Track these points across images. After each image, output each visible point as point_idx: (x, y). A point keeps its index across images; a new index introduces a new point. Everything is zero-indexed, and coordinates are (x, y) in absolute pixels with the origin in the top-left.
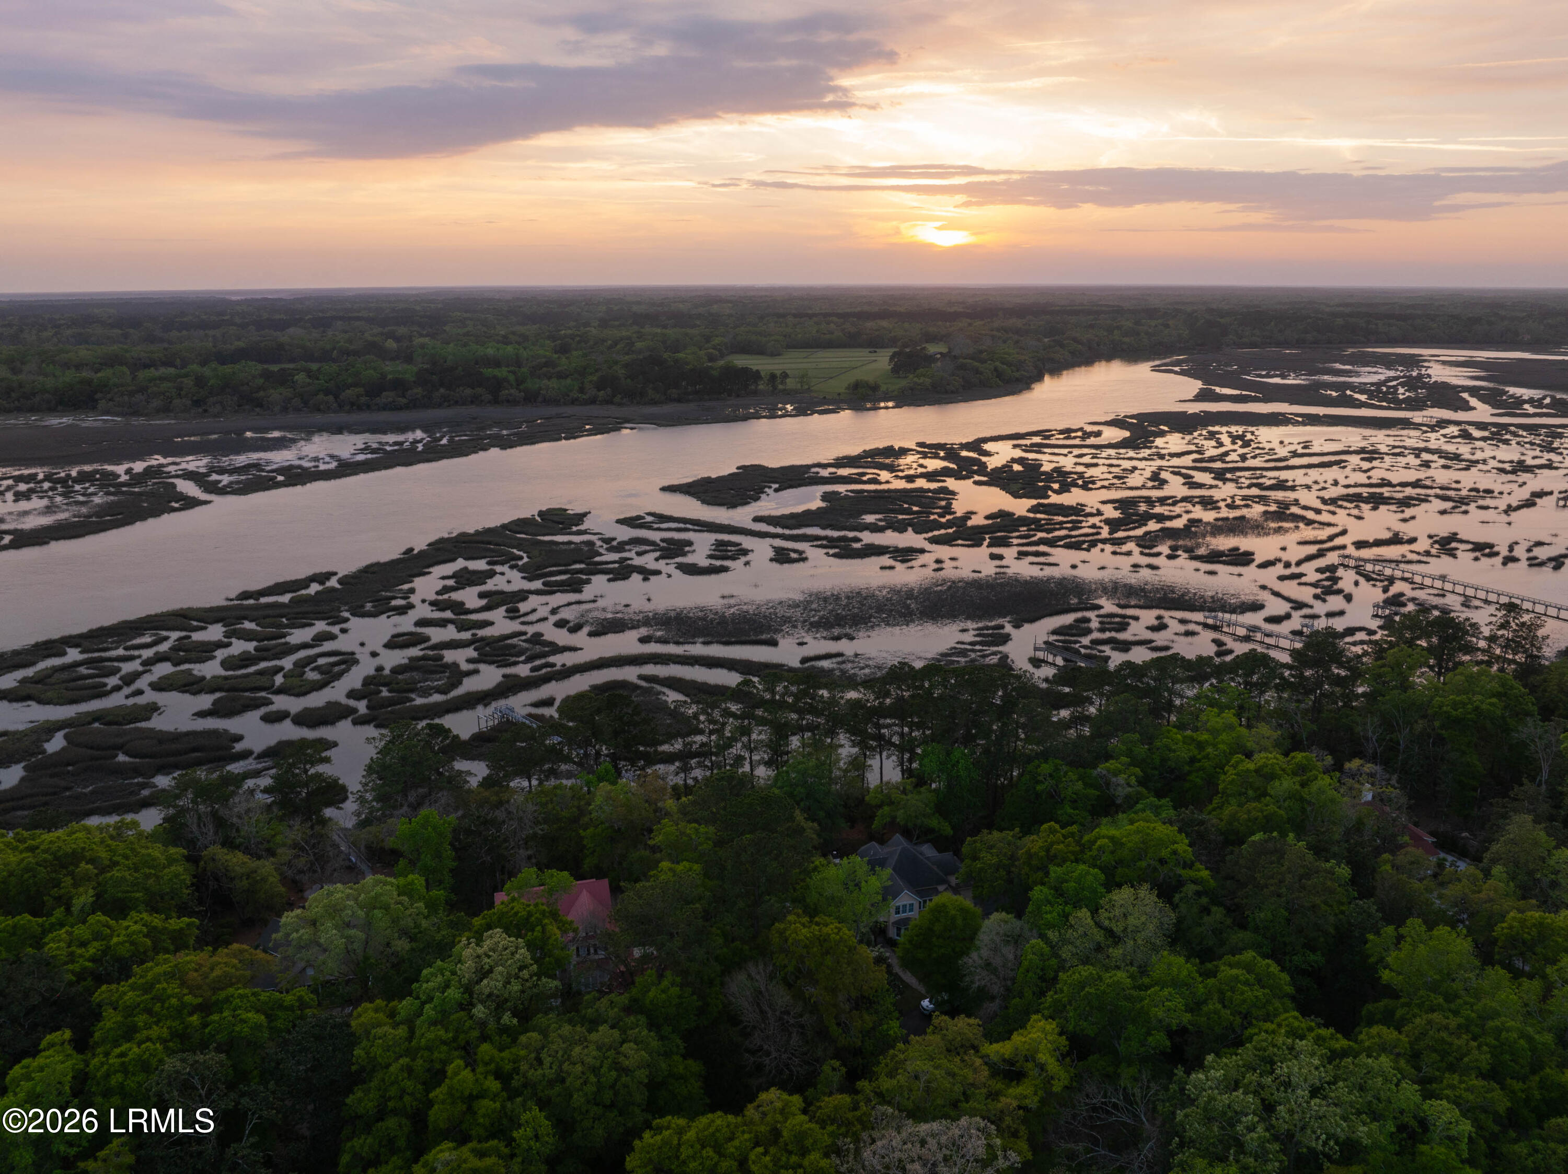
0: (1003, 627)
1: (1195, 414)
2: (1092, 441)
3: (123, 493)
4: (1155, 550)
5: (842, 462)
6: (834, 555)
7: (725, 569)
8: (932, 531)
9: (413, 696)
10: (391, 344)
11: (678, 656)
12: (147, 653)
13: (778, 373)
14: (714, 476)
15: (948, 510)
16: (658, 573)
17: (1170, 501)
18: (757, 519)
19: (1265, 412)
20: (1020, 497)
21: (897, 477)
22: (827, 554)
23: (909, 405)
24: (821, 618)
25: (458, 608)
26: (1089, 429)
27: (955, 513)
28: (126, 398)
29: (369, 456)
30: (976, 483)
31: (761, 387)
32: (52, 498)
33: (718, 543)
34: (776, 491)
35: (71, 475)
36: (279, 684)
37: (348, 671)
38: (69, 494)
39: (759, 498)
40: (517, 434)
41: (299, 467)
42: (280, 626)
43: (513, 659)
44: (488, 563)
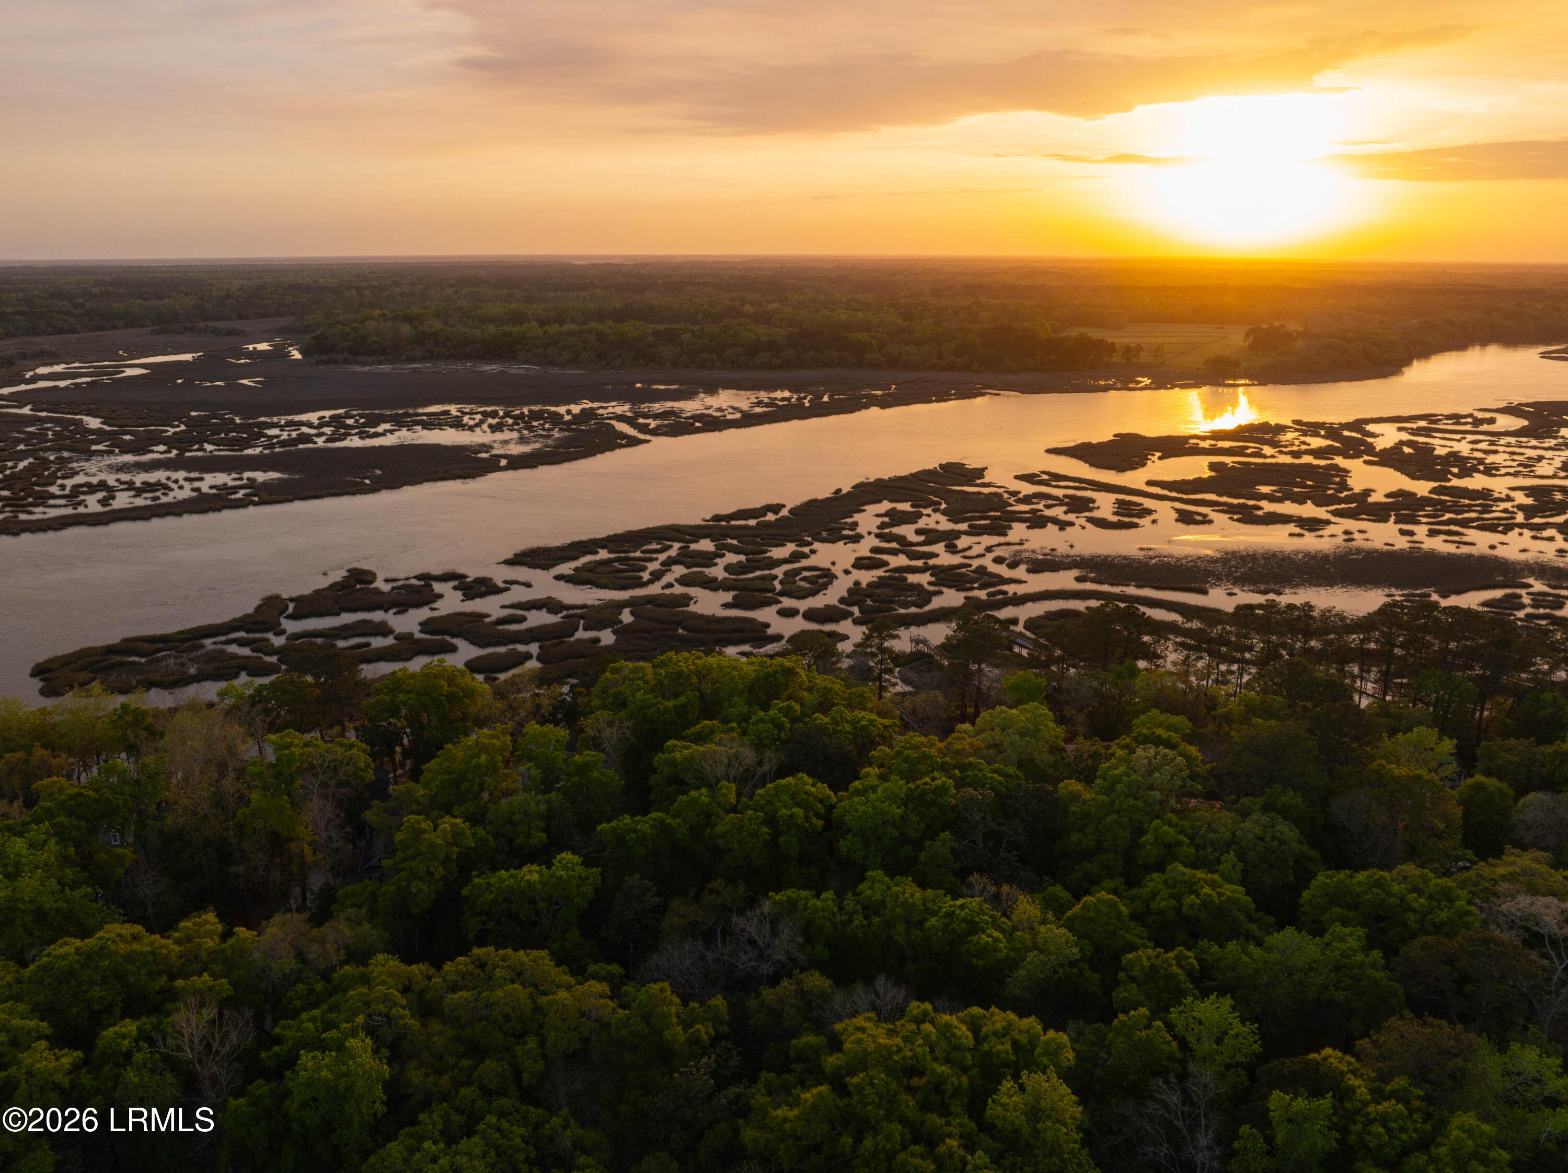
0: (1430, 596)
2: (1483, 428)
3: (573, 430)
5: (1218, 435)
6: (1238, 520)
7: (1136, 526)
8: (1332, 505)
9: (894, 606)
10: (748, 308)
11: (1118, 595)
12: (662, 557)
13: (1133, 346)
14: (1094, 442)
15: (1344, 486)
16: (1072, 524)
18: (1150, 483)
20: (1418, 479)
21: (1281, 452)
22: (1231, 518)
23: (1276, 382)
24: (1244, 574)
25: (901, 539)
26: (1481, 415)
27: (1352, 489)
28: (542, 350)
29: (765, 409)
30: (1366, 462)
31: (1115, 359)
32: (519, 431)
33: (1120, 503)
34: (1160, 458)
35: (523, 413)
36: (778, 587)
37: (831, 583)
38: (530, 429)
39: (1145, 464)
40: (890, 395)
41: (710, 416)
42: (757, 544)
43: (968, 585)
44: (912, 506)
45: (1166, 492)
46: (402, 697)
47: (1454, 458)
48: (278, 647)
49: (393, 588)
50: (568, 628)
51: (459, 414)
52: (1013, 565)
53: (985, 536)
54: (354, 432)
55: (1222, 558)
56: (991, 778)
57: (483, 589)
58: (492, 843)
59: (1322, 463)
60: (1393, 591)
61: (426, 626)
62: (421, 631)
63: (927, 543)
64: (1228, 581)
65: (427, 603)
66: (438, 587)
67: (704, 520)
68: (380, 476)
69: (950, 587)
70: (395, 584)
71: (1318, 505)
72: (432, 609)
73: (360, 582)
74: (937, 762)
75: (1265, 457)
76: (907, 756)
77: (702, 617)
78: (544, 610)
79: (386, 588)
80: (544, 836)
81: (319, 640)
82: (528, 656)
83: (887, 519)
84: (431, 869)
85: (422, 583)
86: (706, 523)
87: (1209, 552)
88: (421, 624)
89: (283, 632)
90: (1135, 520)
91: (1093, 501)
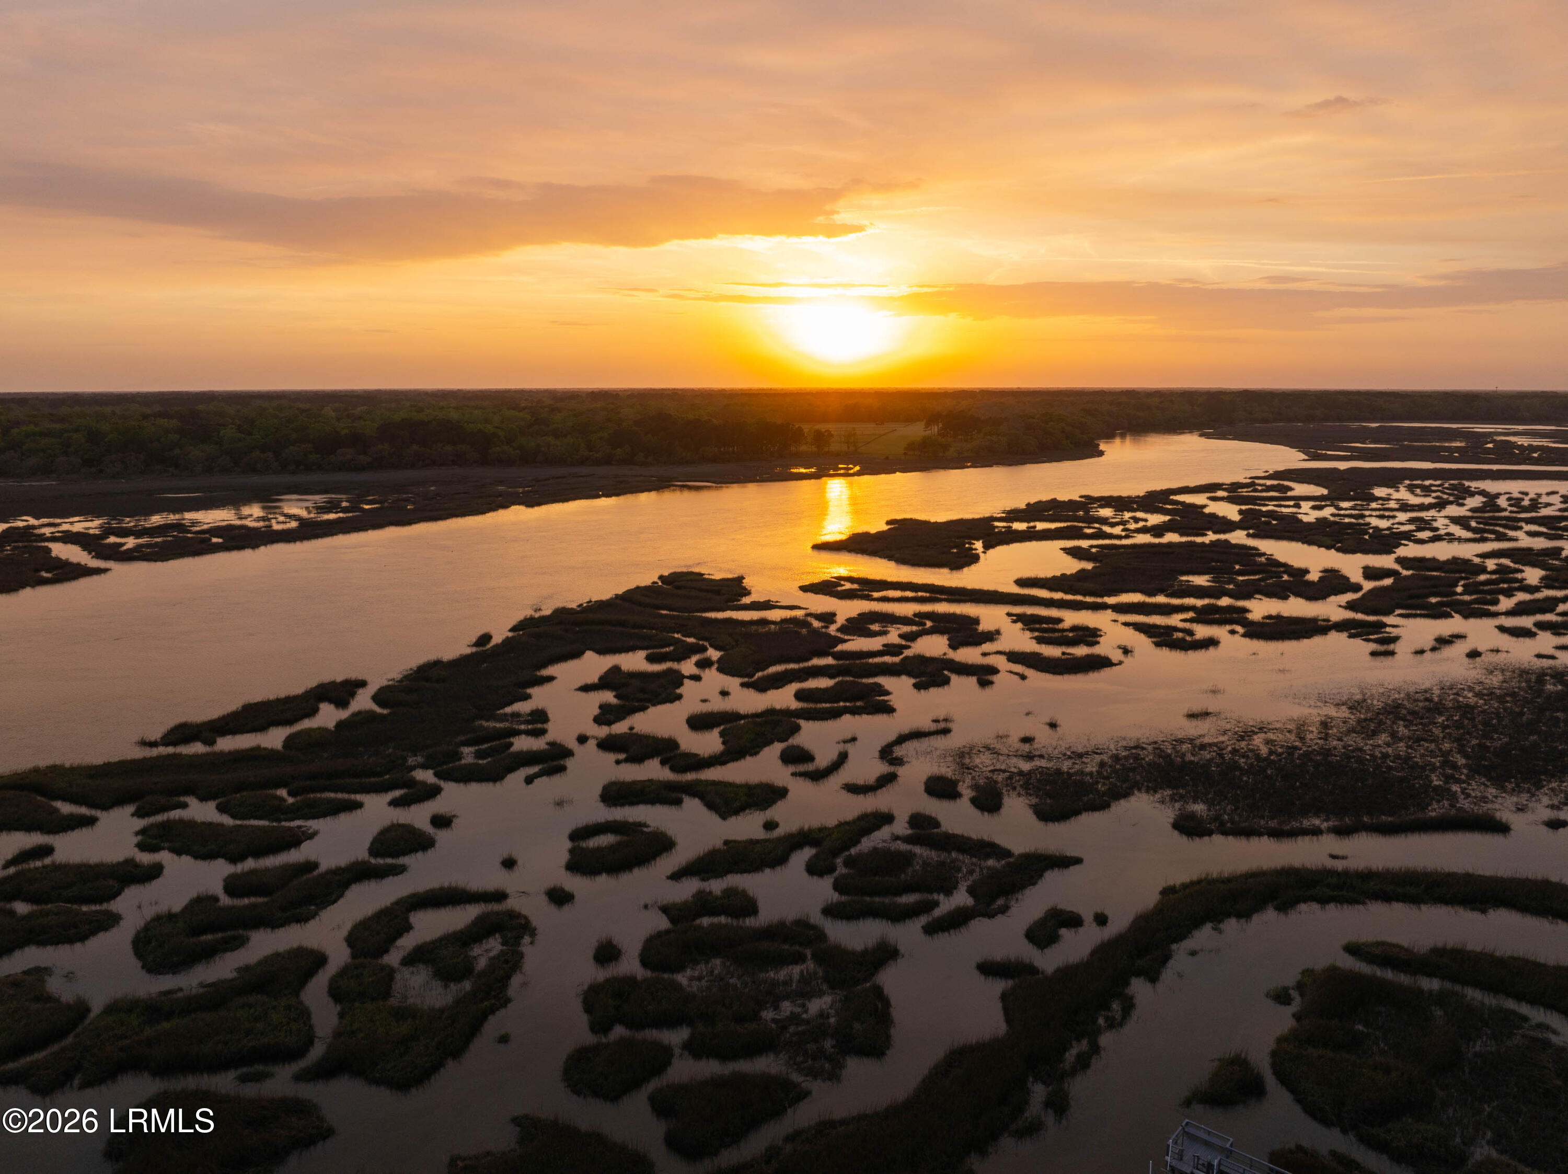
6: (1246, 635)
7: (1103, 662)
9: (789, 1071)
16: (992, 670)
18: (1021, 582)
22: (1233, 633)
25: (667, 751)
29: (341, 515)
31: (803, 448)
33: (1019, 620)
34: (987, 547)
37: (517, 964)
39: (976, 558)
40: (535, 491)
41: (242, 528)
42: (278, 811)
44: (650, 659)
45: (1058, 596)
52: (987, 803)
63: (732, 753)
69: (905, 920)
71: (1307, 598)
75: (1118, 537)
83: (608, 697)
91: (974, 622)
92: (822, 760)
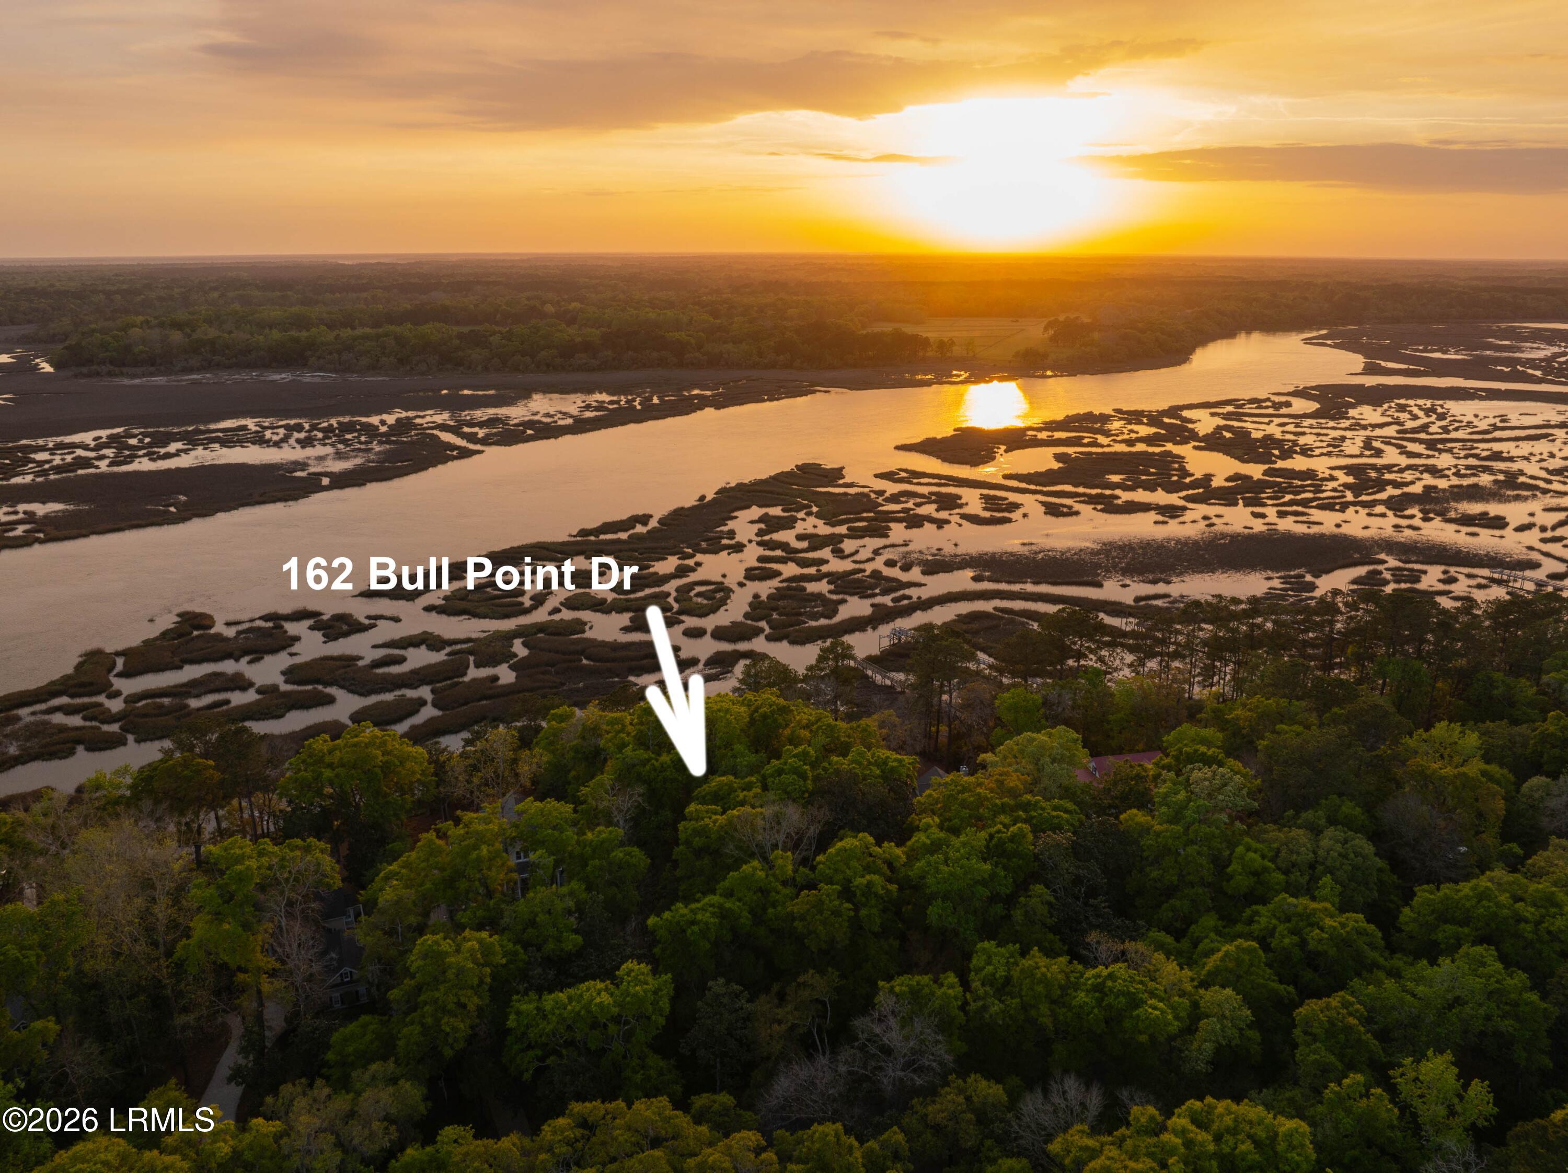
0: (1304, 577)
1: (1372, 387)
2: (1284, 411)
3: (394, 442)
4: (1408, 512)
5: (1051, 426)
6: (1101, 510)
7: (1009, 520)
9: (803, 618)
10: (550, 308)
13: (946, 340)
14: (939, 437)
15: (1185, 473)
16: (948, 522)
17: (1396, 469)
18: (1006, 477)
19: (1444, 386)
22: (1095, 509)
23: (1083, 373)
24: (1128, 564)
25: (784, 546)
26: (1277, 399)
27: (1193, 475)
28: (336, 356)
29: (596, 413)
30: (1195, 448)
31: (929, 354)
32: (333, 445)
33: (985, 497)
34: (1006, 451)
35: (331, 425)
36: (676, 606)
37: (729, 597)
38: (346, 442)
39: (994, 458)
40: (720, 395)
41: (539, 422)
43: (869, 592)
44: (783, 510)
45: (1023, 485)
46: (328, 773)
47: (1269, 440)
48: (118, 713)
49: (239, 633)
50: (456, 668)
51: (258, 429)
52: (906, 568)
53: (867, 539)
54: (141, 453)
55: (1101, 550)
56: (1058, 817)
57: (345, 627)
58: (523, 956)
59: (1157, 450)
60: (1270, 573)
61: (291, 674)
62: (286, 682)
64: (1117, 572)
65: (283, 648)
66: (292, 628)
67: (570, 536)
68: (185, 502)
69: (852, 594)
70: (240, 628)
71: (1169, 491)
72: (291, 655)
73: (197, 628)
74: (996, 805)
75: (1102, 446)
76: (964, 800)
77: (604, 644)
78: (423, 647)
79: (231, 632)
80: (579, 939)
81: (166, 701)
82: (422, 703)
83: (762, 526)
84: (463, 1000)
85: (270, 624)
86: (573, 539)
87: (1088, 544)
88: (283, 673)
89: (117, 694)
90: (1006, 515)
91: (960, 498)
92: (847, 552)
